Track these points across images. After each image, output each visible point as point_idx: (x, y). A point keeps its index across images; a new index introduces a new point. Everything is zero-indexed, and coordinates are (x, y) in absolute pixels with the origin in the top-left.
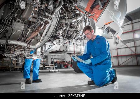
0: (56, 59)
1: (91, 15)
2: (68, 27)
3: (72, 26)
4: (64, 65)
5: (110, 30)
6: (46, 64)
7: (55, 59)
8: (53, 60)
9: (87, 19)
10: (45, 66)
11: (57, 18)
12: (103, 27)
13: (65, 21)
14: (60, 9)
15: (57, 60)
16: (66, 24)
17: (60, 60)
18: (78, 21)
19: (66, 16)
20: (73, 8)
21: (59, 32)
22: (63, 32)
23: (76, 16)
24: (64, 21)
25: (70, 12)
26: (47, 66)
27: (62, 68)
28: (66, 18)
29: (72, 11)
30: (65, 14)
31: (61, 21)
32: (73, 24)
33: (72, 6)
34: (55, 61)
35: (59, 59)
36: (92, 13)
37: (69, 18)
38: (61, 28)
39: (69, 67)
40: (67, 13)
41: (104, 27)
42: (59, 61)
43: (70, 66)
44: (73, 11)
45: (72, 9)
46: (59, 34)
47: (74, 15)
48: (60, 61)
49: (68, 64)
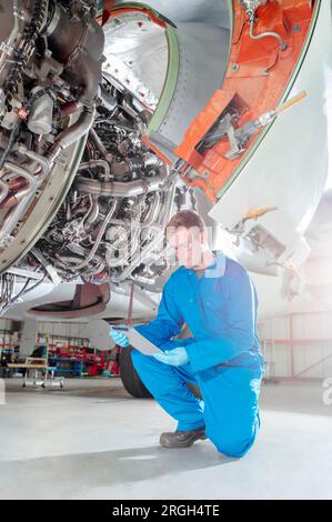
0: (57, 337)
1: (197, 177)
2: (111, 214)
3: (126, 209)
4: (89, 364)
5: (262, 238)
6: (13, 357)
7: (53, 337)
8: (43, 341)
9: (186, 190)
10: (10, 365)
11: (68, 173)
12: (237, 227)
13: (99, 189)
14: (83, 138)
15: (61, 344)
16: (103, 201)
17: (72, 343)
18: (150, 195)
19: (107, 169)
20: (136, 142)
21: (71, 227)
22: (88, 232)
23: (146, 174)
24: (94, 189)
25: (123, 158)
26: (16, 362)
27: (77, 375)
28: (106, 179)
29: (131, 155)
30: (100, 162)
31: (83, 188)
32: (131, 202)
33: (134, 137)
34: (51, 346)
35: (70, 339)
36: (201, 168)
37: (115, 180)
38: (82, 215)
39: (107, 372)
40: (109, 157)
41: (241, 225)
42: (70, 347)
43: (110, 367)
44: (136, 155)
45: (131, 145)
46: (70, 238)
47: (137, 170)
48: (74, 347)
49: (102, 362)
